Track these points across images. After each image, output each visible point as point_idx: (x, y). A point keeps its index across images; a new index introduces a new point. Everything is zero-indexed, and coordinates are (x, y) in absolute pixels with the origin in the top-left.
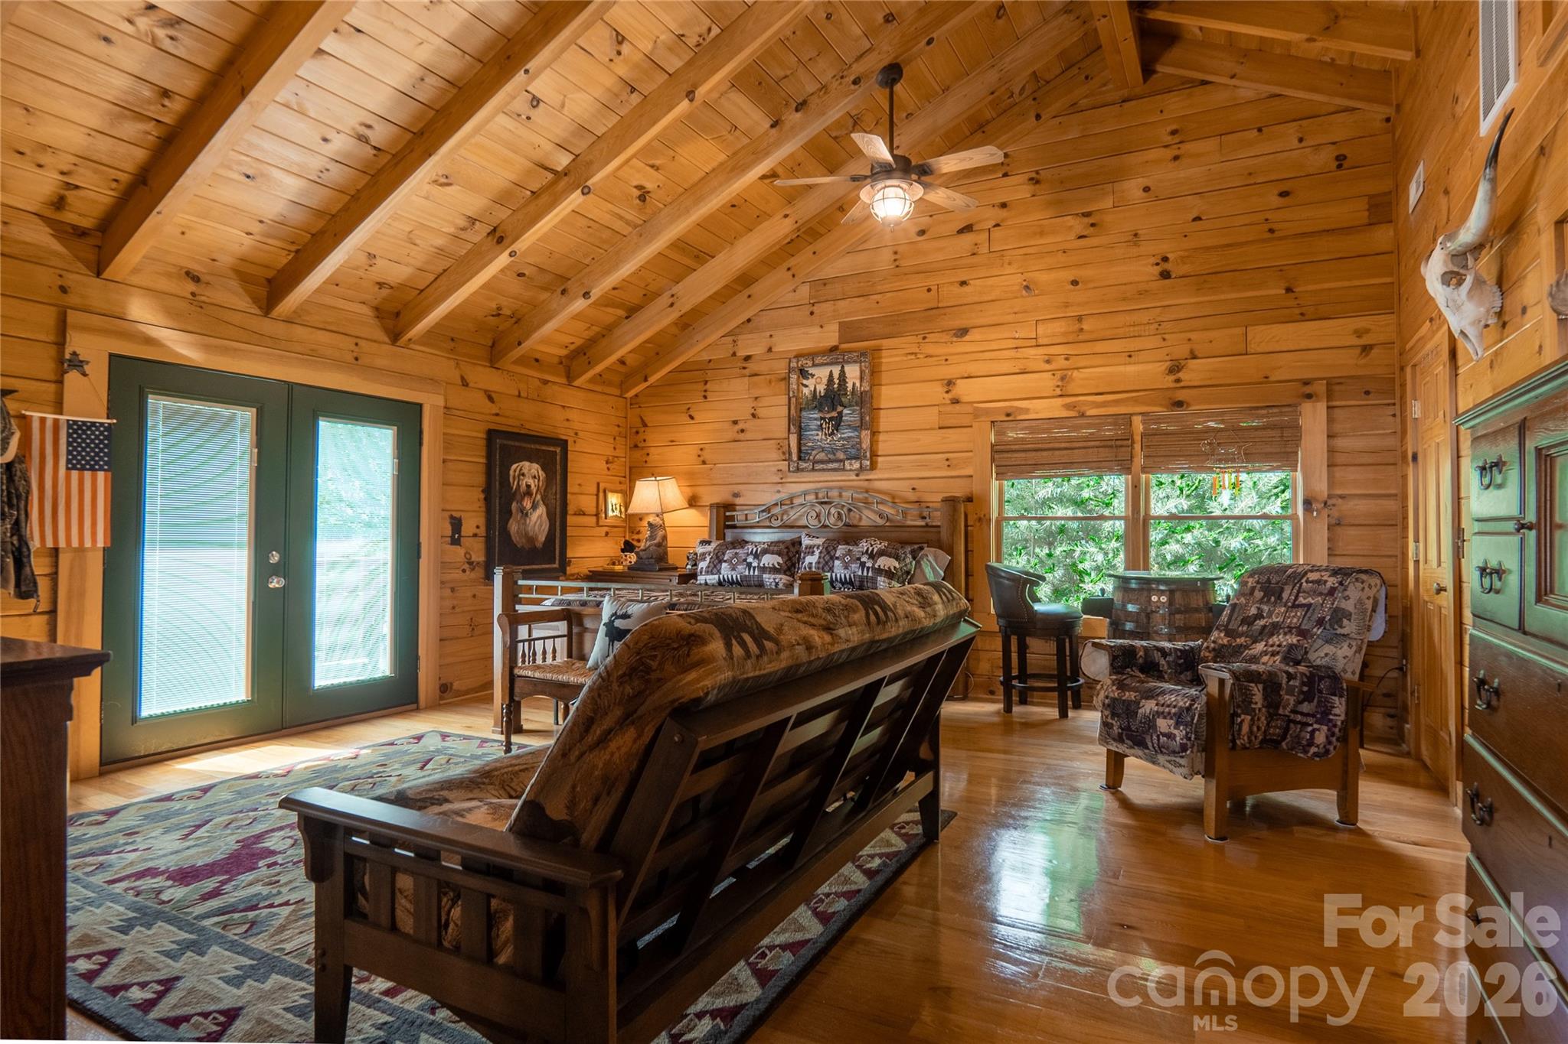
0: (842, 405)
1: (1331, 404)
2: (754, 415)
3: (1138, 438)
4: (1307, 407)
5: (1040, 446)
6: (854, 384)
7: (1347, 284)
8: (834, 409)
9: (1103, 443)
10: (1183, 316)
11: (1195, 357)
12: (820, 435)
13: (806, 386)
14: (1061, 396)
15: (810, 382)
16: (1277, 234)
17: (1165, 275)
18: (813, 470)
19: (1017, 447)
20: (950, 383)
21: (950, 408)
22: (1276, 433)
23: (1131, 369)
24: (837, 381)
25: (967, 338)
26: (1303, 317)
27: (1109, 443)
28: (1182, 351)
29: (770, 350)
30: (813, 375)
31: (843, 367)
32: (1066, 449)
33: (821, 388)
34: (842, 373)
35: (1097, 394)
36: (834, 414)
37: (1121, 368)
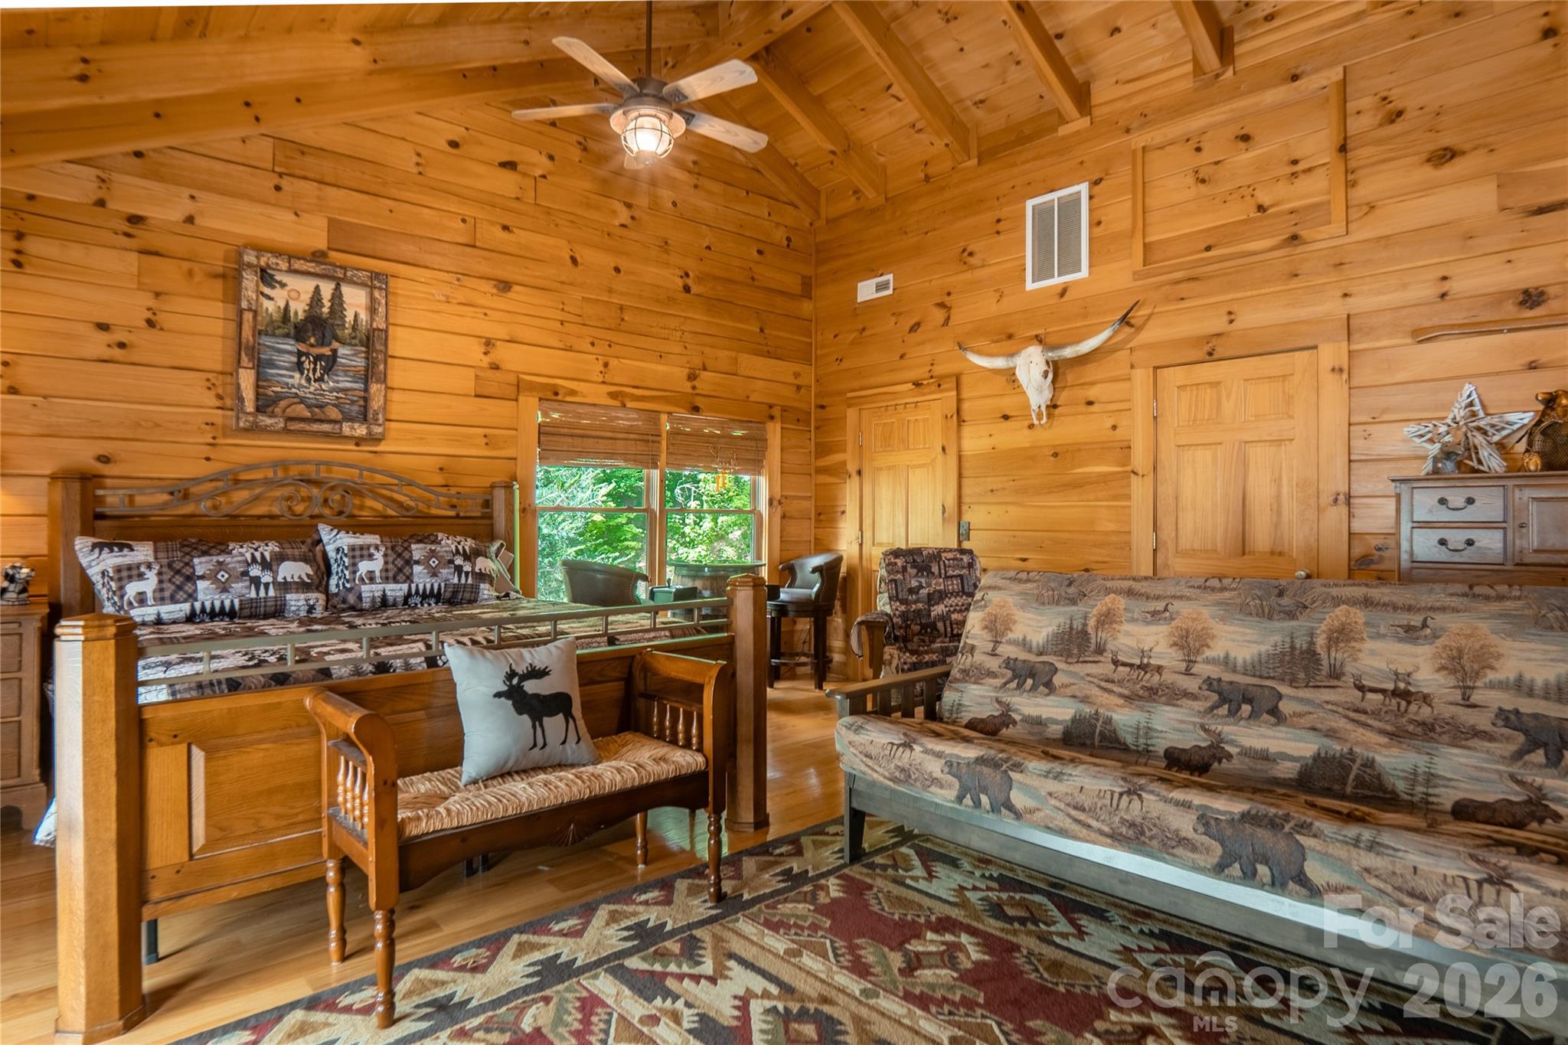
0: (338, 340)
1: (784, 426)
2: (151, 323)
3: (664, 435)
4: (770, 425)
5: (588, 432)
6: (356, 316)
7: (789, 336)
8: (322, 343)
9: (641, 437)
10: (699, 331)
11: (705, 369)
12: (297, 378)
13: (270, 298)
14: (604, 382)
15: (280, 296)
16: (756, 283)
17: (687, 289)
18: (286, 431)
19: (566, 431)
20: (489, 343)
21: (490, 374)
22: (753, 443)
23: (661, 368)
24: (327, 304)
25: (510, 295)
26: (768, 355)
27: (646, 437)
28: (697, 361)
29: (190, 220)
30: (283, 285)
31: (338, 288)
32: (611, 438)
33: (299, 308)
34: (337, 296)
35: (634, 387)
36: (326, 351)
37: (653, 366)
